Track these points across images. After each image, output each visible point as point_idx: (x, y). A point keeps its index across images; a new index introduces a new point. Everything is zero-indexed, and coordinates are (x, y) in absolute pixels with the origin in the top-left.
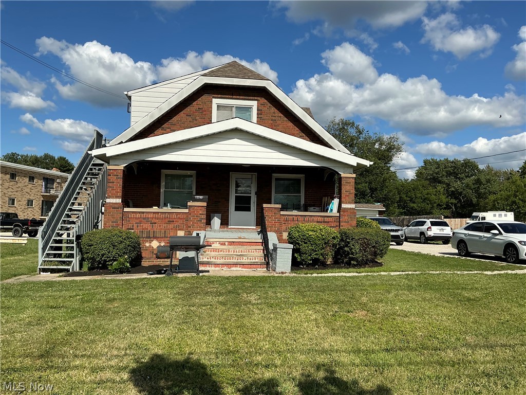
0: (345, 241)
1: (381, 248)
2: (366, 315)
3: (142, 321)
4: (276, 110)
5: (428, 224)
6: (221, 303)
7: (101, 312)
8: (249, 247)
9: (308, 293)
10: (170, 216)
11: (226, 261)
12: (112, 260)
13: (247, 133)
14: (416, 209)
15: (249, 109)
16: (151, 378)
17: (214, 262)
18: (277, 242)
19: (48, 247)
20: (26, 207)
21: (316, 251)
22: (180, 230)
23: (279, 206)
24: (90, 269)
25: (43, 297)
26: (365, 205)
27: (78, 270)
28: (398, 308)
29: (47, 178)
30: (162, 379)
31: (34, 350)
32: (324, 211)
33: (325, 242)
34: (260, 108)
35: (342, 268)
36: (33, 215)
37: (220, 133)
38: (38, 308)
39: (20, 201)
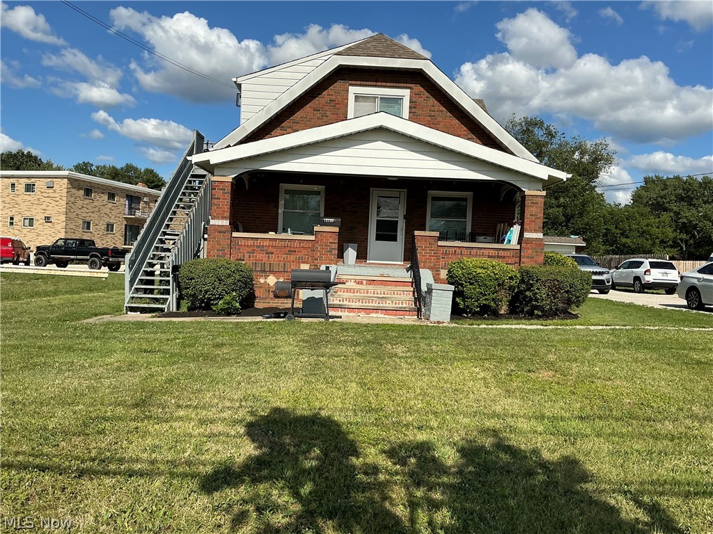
0: (527, 284)
1: (578, 294)
2: (554, 376)
3: (258, 370)
4: (436, 102)
5: (646, 265)
6: (358, 354)
7: (206, 357)
8: (394, 288)
9: (474, 347)
10: (291, 244)
11: (364, 304)
12: (218, 298)
13: (395, 133)
14: (629, 247)
15: (397, 101)
16: (273, 433)
17: (348, 305)
18: (431, 281)
19: (137, 279)
20: (105, 233)
21: (486, 295)
22: (304, 263)
23: (437, 234)
24: (190, 309)
25: (134, 339)
26: (557, 238)
27: (175, 310)
28: (598, 369)
29: (132, 196)
30: (287, 435)
31: (127, 398)
32: (498, 243)
33: (499, 284)
34: (414, 99)
35: (521, 318)
36: (114, 243)
37: (359, 133)
38: (128, 351)
39: (97, 225)
